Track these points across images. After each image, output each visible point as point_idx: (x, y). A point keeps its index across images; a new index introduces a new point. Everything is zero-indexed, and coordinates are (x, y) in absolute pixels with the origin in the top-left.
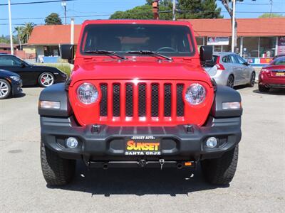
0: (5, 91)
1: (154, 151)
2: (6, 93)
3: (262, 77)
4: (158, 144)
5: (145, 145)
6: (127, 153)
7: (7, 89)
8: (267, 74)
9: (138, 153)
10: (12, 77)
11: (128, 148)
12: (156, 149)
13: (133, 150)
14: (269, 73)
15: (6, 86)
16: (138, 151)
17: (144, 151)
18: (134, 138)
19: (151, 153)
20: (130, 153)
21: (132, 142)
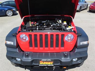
0: (11, 14)
1: (51, 64)
2: (12, 14)
3: (91, 7)
4: (53, 62)
5: (47, 62)
6: (40, 65)
7: (12, 13)
8: (92, 6)
9: (45, 65)
10: (13, 9)
11: (40, 63)
12: (52, 64)
13: (42, 64)
14: (93, 6)
15: (11, 12)
16: (44, 64)
17: (47, 65)
18: (42, 60)
19: (50, 65)
20: (41, 65)
21: (42, 61)
